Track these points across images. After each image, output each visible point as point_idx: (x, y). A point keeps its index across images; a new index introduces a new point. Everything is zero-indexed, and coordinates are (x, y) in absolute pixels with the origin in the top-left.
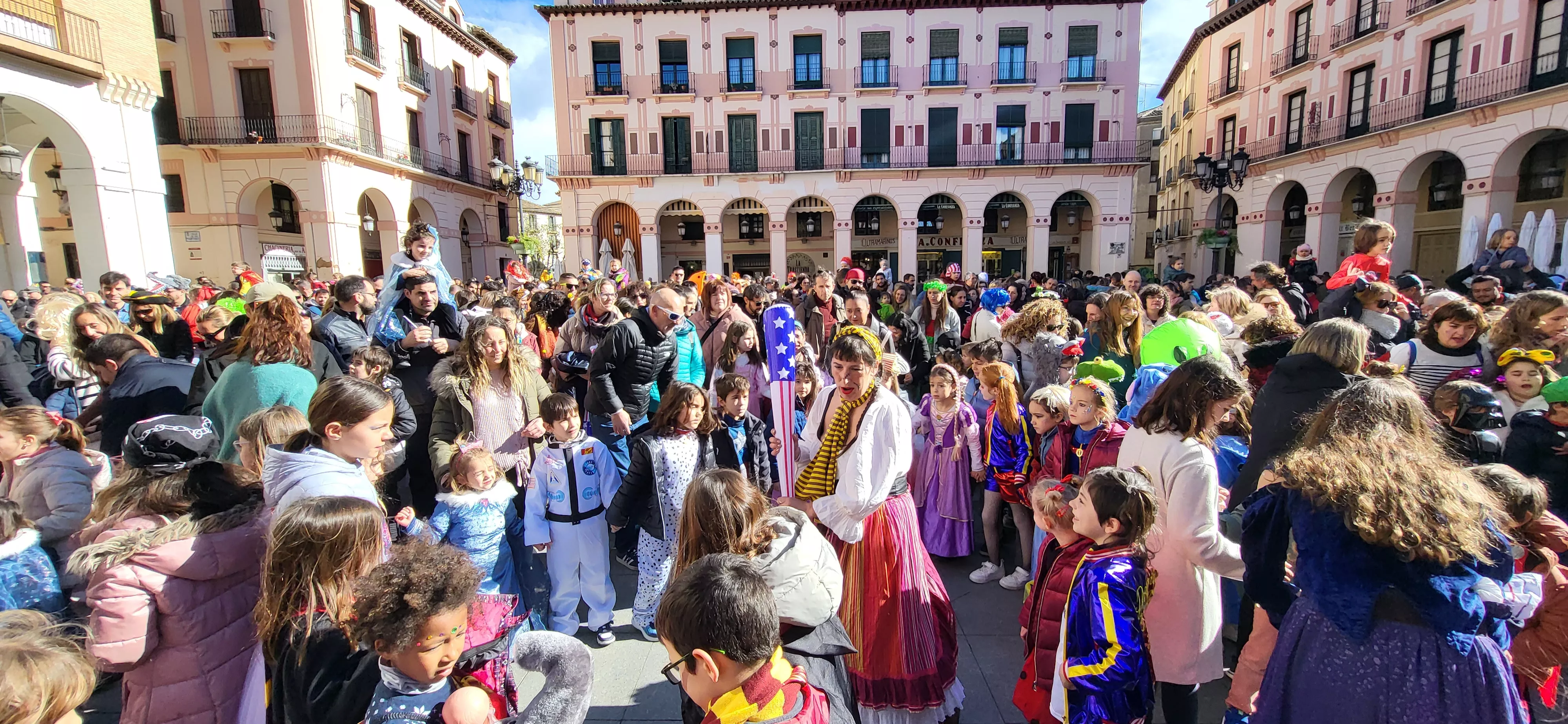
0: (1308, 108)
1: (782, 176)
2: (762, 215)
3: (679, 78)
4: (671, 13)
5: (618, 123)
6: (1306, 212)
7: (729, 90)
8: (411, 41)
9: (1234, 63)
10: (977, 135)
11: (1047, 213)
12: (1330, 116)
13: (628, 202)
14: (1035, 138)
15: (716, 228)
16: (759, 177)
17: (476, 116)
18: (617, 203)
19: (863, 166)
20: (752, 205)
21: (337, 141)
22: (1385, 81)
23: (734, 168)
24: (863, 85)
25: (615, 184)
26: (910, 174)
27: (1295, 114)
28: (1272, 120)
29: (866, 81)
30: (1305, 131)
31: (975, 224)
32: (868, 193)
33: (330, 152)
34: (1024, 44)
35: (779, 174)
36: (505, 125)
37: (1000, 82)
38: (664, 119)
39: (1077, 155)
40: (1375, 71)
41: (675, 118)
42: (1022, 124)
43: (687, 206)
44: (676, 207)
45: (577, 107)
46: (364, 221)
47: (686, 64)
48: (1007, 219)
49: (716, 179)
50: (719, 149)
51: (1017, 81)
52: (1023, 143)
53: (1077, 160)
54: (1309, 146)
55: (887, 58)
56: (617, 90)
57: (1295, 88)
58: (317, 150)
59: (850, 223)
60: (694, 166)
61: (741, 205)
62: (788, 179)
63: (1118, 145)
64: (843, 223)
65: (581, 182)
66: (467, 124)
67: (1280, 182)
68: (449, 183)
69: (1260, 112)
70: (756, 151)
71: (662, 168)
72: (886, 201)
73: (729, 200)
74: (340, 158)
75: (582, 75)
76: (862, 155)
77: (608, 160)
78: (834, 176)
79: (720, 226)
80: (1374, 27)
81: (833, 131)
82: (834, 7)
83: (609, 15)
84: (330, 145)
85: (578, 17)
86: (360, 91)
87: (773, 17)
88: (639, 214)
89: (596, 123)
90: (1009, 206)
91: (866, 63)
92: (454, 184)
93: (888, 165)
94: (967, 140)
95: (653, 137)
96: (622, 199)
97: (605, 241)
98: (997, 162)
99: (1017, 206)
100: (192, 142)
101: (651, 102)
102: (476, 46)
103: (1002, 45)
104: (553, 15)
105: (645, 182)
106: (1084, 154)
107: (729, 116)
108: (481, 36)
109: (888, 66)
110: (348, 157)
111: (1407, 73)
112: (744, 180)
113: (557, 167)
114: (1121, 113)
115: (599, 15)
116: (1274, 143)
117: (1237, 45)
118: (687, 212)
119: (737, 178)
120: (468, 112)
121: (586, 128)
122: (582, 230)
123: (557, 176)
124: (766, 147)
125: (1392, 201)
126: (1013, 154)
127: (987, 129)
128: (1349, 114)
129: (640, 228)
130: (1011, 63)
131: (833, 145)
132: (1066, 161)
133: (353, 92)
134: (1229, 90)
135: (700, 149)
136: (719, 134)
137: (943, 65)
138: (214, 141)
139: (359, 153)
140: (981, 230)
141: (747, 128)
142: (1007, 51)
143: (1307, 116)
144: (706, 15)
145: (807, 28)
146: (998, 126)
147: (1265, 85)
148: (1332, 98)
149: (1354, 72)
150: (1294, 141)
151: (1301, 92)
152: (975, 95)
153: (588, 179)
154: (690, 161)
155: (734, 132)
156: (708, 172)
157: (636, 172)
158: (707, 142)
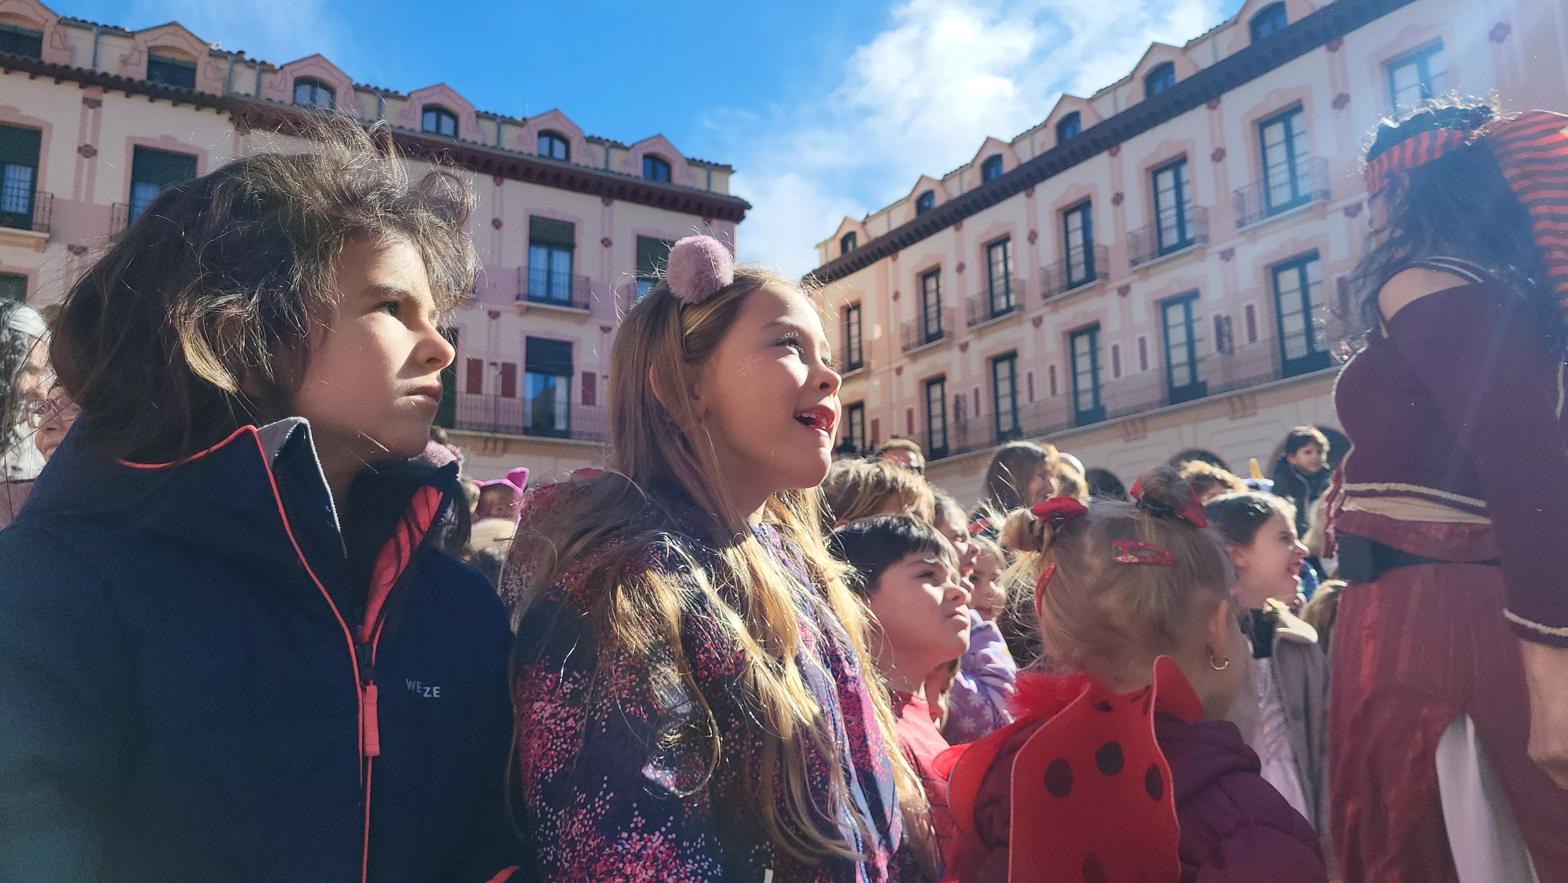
0: (950, 402)
9: (854, 330)
10: (491, 380)
12: (978, 414)
14: (589, 398)
22: (1030, 376)
27: (936, 408)
28: (910, 413)
30: (951, 432)
34: (570, 247)
37: (531, 298)
40: (1019, 363)
42: (567, 371)
51: (559, 302)
52: (569, 404)
54: (959, 451)
57: (932, 373)
69: (894, 399)
80: (1009, 309)
82: (226, 116)
94: (475, 386)
98: (526, 431)
103: (534, 241)
111: (1052, 369)
117: (857, 306)
126: (552, 420)
127: (508, 372)
128: (997, 414)
130: (550, 272)
134: (852, 367)
142: (541, 254)
143: (950, 410)
145: (167, 138)
146: (528, 370)
147: (896, 365)
148: (976, 391)
149: (996, 360)
150: (938, 443)
151: (940, 379)
152: (490, 313)
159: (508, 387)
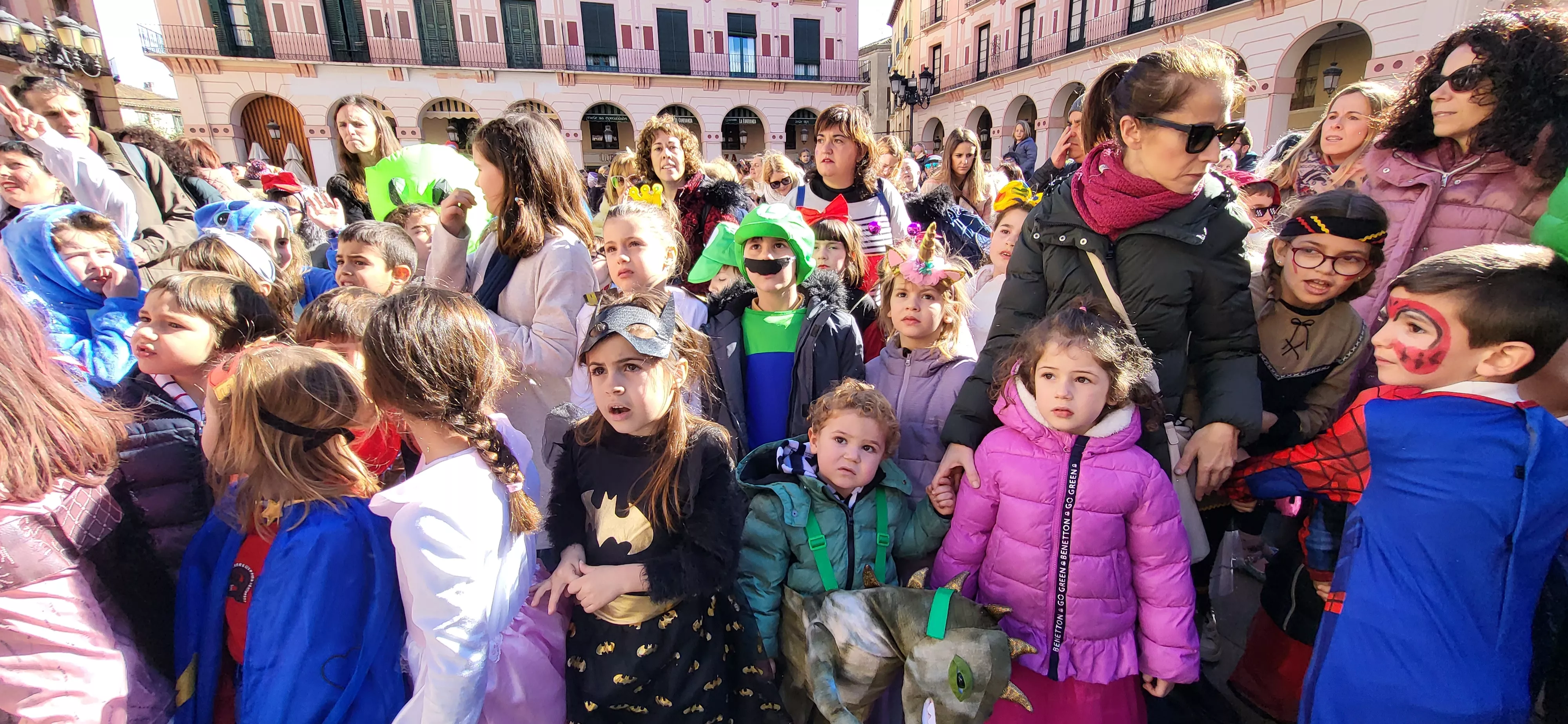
0: (992, 40)
1: (491, 73)
2: (472, 119)
6: (992, 135)
10: (709, 43)
11: (781, 129)
12: (1007, 49)
13: (282, 95)
14: (767, 52)
15: (413, 133)
16: (462, 73)
18: (267, 96)
19: (589, 68)
20: (460, 107)
22: (1042, 18)
23: (428, 59)
25: (259, 70)
26: (641, 81)
27: (983, 46)
28: (967, 48)
30: (990, 60)
31: (713, 138)
32: (597, 100)
35: (488, 72)
39: (806, 71)
40: (1035, 9)
42: (753, 35)
48: (746, 135)
49: (405, 72)
50: (406, 34)
52: (755, 55)
53: (806, 77)
54: (992, 74)
57: (983, 21)
59: (580, 133)
60: (373, 54)
61: (445, 107)
62: (500, 77)
63: (842, 64)
64: (571, 133)
65: (203, 64)
67: (973, 107)
69: (959, 41)
70: (455, 41)
71: (326, 51)
72: (619, 111)
73: (427, 99)
76: (587, 55)
77: (245, 38)
78: (556, 78)
79: (418, 131)
81: (549, 24)
88: (302, 111)
90: (746, 121)
93: (617, 69)
94: (700, 48)
95: (308, 12)
96: (273, 91)
97: (255, 146)
99: (754, 122)
105: (305, 70)
106: (813, 71)
111: (1056, 13)
112: (444, 76)
113: (159, 40)
114: (844, 32)
116: (968, 72)
119: (434, 73)
122: (216, 130)
123: (161, 52)
124: (468, 37)
125: (1047, 126)
127: (718, 36)
128: (1019, 47)
129: (306, 128)
131: (551, 41)
132: (797, 77)
134: (937, 19)
135: (378, 33)
136: (403, 16)
140: (720, 146)
141: (441, 11)
143: (991, 46)
146: (729, 35)
147: (961, 17)
148: (1008, 31)
149: (1023, 9)
150: (982, 69)
151: (987, 26)
153: (215, 61)
154: (366, 47)
155: (423, 14)
156: (393, 62)
157: (288, 57)
158: (387, 24)
159: (719, 49)
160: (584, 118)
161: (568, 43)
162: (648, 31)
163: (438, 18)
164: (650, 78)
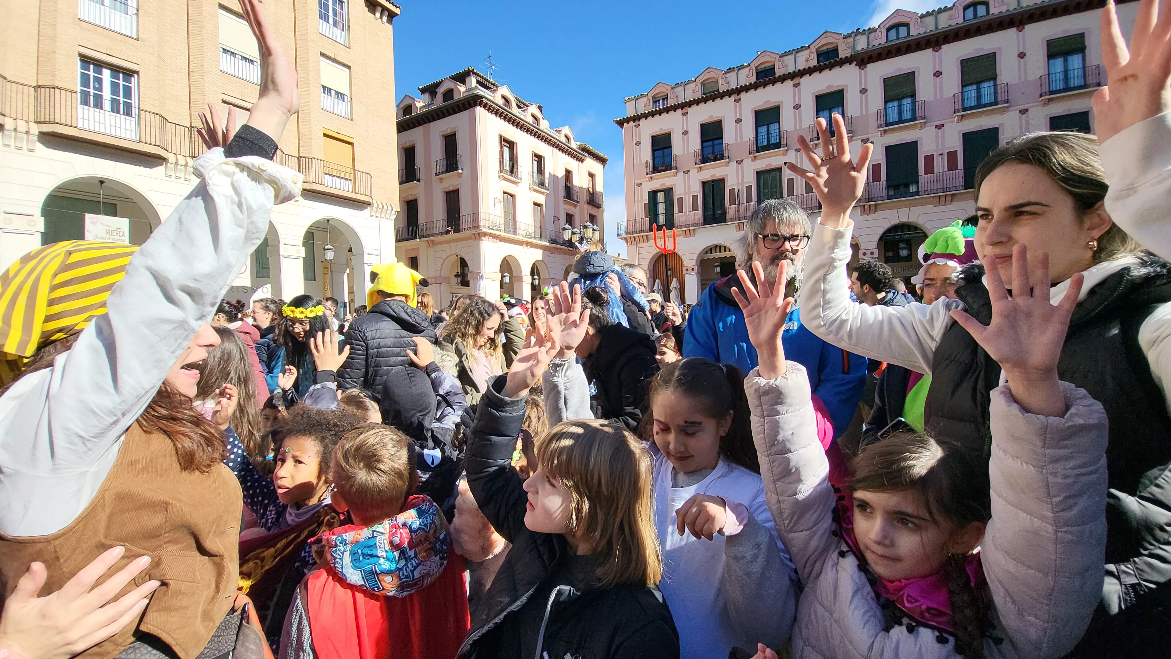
3: (716, 150)
4: (710, 103)
5: (669, 192)
7: (758, 151)
8: (539, 159)
17: (578, 202)
19: (889, 197)
21: (489, 228)
24: (887, 125)
26: (942, 199)
29: (890, 120)
32: (895, 221)
33: (485, 234)
34: (1081, 49)
36: (598, 206)
37: (1052, 93)
38: (704, 184)
41: (713, 181)
43: (722, 249)
44: (713, 251)
45: (639, 185)
46: (503, 277)
47: (721, 138)
50: (749, 200)
51: (1076, 88)
55: (913, 95)
56: (669, 167)
58: (479, 233)
59: (876, 251)
60: (728, 216)
64: (868, 252)
65: (641, 238)
66: (573, 208)
68: (558, 249)
71: (701, 221)
72: (916, 228)
74: (491, 238)
75: (644, 161)
76: (888, 187)
77: (662, 219)
82: (854, 64)
83: (664, 115)
84: (485, 230)
85: (643, 121)
86: (506, 195)
87: (796, 85)
88: (684, 259)
89: (653, 195)
91: (890, 105)
92: (561, 249)
93: (917, 193)
95: (695, 198)
97: (658, 281)
100: (423, 237)
101: (694, 172)
102: (581, 156)
103: (1051, 56)
104: (625, 124)
105: (688, 234)
107: (757, 172)
108: (584, 149)
109: (914, 103)
110: (496, 237)
113: (625, 229)
115: (657, 117)
118: (723, 255)
120: (573, 200)
121: (645, 199)
123: (625, 235)
124: (791, 193)
129: (684, 269)
130: (1066, 71)
133: (501, 196)
135: (732, 203)
136: (749, 189)
137: (978, 90)
138: (432, 235)
139: (502, 234)
141: (774, 179)
142: (1058, 61)
144: (737, 97)
145: (829, 87)
152: (1020, 111)
153: (647, 236)
154: (724, 213)
155: (762, 185)
156: (739, 219)
157: (681, 227)
158: (738, 196)
160: (881, 239)
161: (871, 181)
162: (952, 156)
163: (771, 185)
164: (952, 195)
